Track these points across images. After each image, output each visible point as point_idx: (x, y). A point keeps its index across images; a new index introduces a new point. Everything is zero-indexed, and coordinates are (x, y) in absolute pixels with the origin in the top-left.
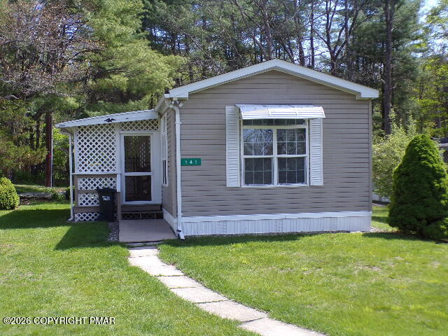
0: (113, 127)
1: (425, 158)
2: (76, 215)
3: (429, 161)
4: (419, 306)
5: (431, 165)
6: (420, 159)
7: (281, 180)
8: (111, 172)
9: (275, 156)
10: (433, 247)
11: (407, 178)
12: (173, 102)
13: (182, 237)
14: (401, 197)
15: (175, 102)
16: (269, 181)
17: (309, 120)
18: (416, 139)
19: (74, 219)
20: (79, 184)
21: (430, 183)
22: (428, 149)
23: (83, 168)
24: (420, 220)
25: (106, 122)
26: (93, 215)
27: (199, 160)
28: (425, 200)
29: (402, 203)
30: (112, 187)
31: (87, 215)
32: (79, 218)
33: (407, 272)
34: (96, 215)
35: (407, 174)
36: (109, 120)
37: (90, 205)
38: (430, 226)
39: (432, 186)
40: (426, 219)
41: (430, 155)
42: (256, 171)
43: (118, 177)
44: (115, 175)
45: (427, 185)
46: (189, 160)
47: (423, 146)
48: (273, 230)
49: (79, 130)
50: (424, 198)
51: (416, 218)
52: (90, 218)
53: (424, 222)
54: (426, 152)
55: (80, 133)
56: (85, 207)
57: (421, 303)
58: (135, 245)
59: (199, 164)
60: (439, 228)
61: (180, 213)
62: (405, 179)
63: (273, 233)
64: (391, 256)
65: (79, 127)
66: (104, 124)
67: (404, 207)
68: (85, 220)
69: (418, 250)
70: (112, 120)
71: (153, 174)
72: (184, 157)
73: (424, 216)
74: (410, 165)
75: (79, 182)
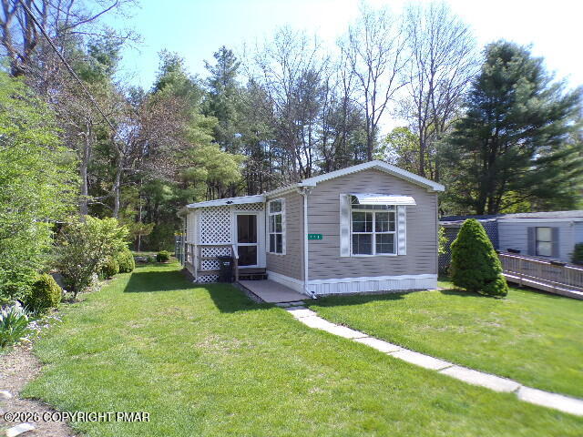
2: (199, 278)
6: (475, 236)
7: (378, 251)
8: (227, 243)
9: (374, 233)
13: (314, 297)
15: (305, 189)
16: (370, 253)
17: (397, 206)
19: (197, 281)
20: (202, 253)
21: (484, 254)
24: (479, 281)
26: (213, 277)
27: (321, 236)
29: (463, 269)
30: (228, 255)
31: (208, 277)
32: (202, 280)
34: (215, 277)
35: (466, 247)
36: (228, 203)
39: (486, 257)
40: (484, 281)
42: (361, 244)
44: (230, 246)
45: (483, 256)
46: (313, 236)
50: (481, 265)
52: (211, 279)
53: (482, 283)
55: (203, 212)
56: (206, 271)
59: (321, 238)
60: (493, 287)
61: (307, 277)
62: (464, 251)
66: (223, 206)
68: (207, 281)
70: (231, 202)
71: (259, 245)
72: (310, 233)
73: (483, 279)
75: (201, 251)
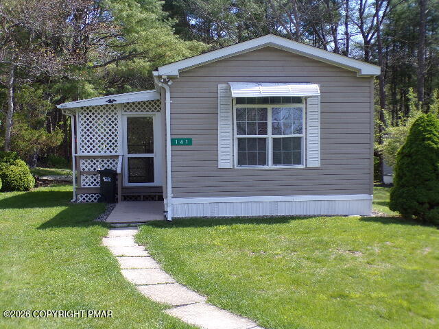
0: (115, 108)
1: (429, 139)
2: (79, 196)
3: (433, 141)
4: (382, 294)
5: (435, 146)
6: (424, 139)
8: (114, 153)
9: (270, 136)
10: (432, 232)
11: (410, 159)
12: (162, 81)
13: (169, 219)
14: (403, 180)
15: (165, 80)
17: (306, 98)
18: (421, 118)
19: (76, 200)
20: (81, 165)
21: (433, 164)
22: (433, 129)
23: (91, 149)
24: (422, 204)
25: (107, 103)
26: (95, 196)
27: (190, 140)
28: (427, 182)
29: (403, 186)
30: (114, 169)
31: (90, 196)
32: (81, 199)
33: (390, 258)
34: (98, 196)
35: (409, 155)
36: (110, 101)
37: (92, 186)
38: (432, 210)
40: (429, 203)
41: (435, 135)
42: (250, 152)
43: (120, 158)
44: (117, 157)
45: (430, 168)
46: (179, 140)
47: (428, 125)
48: (267, 213)
49: (82, 111)
50: (427, 180)
51: (418, 202)
52: (92, 199)
53: (427, 206)
54: (431, 132)
55: (82, 114)
56: (87, 189)
57: (385, 291)
58: (119, 225)
59: (190, 144)
61: (170, 195)
62: (407, 160)
63: (266, 216)
64: (381, 241)
65: (82, 108)
66: (107, 105)
67: (405, 190)
68: (87, 201)
69: (414, 235)
70: (114, 100)
71: (155, 156)
72: (173, 137)
73: (426, 200)
74: (414, 145)
75: (81, 163)
